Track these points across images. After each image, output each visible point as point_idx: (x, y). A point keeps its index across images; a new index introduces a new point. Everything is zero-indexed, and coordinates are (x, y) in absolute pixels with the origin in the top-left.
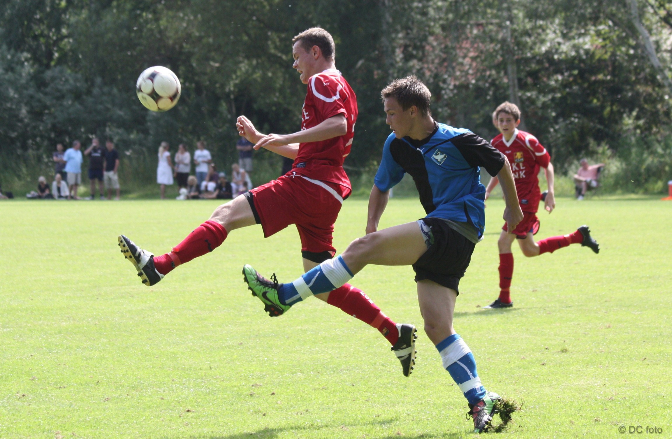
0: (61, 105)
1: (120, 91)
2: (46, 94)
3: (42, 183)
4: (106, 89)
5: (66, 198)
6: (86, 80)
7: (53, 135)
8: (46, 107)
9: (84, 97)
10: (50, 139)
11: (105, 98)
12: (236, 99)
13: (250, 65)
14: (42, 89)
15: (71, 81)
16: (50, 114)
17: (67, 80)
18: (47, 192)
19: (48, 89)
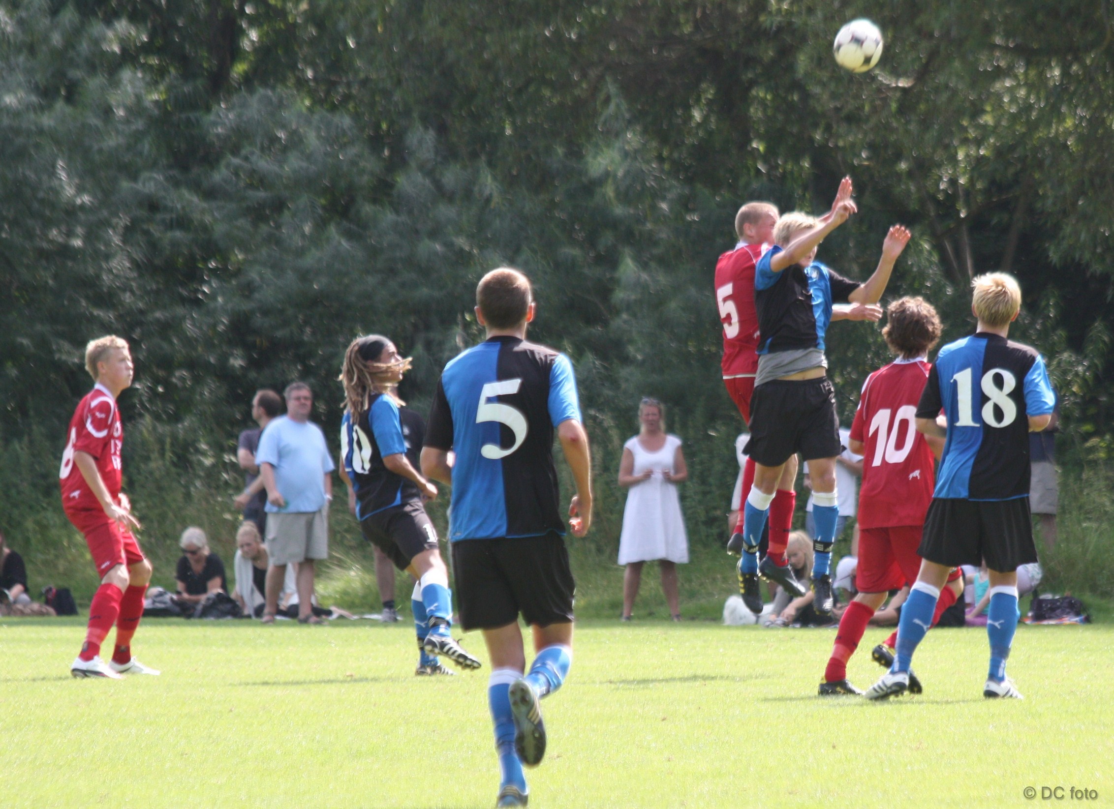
0: (274, 240)
1: (510, 182)
2: (210, 194)
3: (194, 551)
4: (451, 176)
5: (292, 613)
6: (376, 142)
7: (237, 362)
8: (211, 249)
9: (367, 209)
10: (223, 374)
11: (445, 211)
12: (977, 223)
13: (1037, 85)
14: (195, 171)
15: (312, 139)
16: (223, 274)
17: (296, 141)
18: (215, 589)
19: (220, 175)
